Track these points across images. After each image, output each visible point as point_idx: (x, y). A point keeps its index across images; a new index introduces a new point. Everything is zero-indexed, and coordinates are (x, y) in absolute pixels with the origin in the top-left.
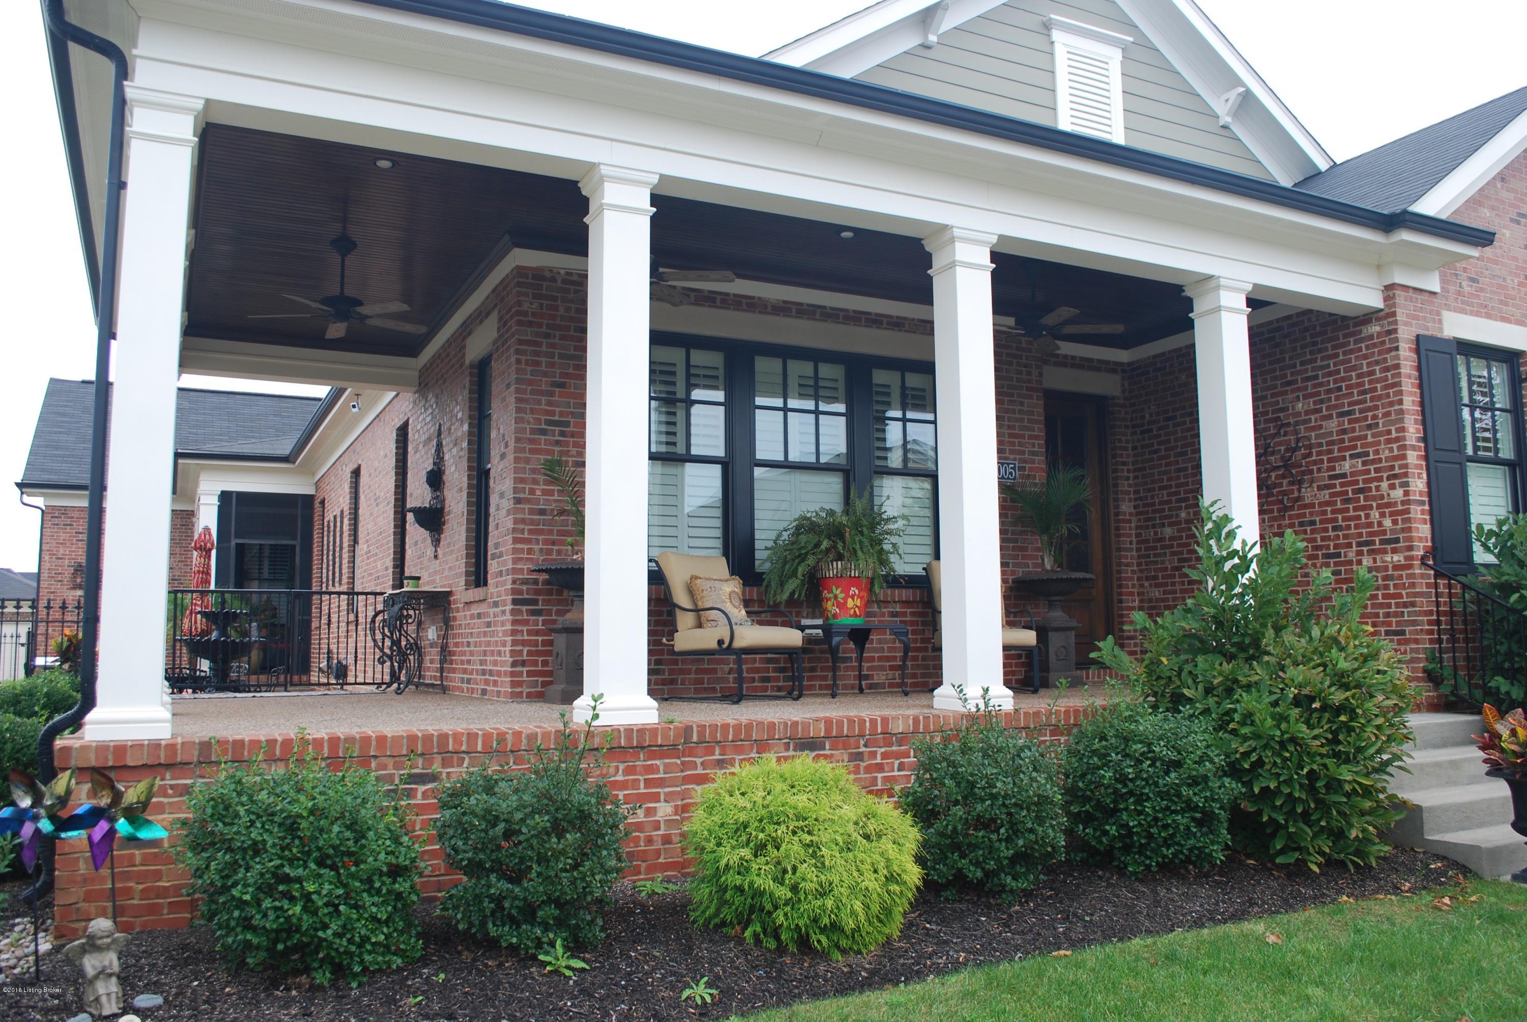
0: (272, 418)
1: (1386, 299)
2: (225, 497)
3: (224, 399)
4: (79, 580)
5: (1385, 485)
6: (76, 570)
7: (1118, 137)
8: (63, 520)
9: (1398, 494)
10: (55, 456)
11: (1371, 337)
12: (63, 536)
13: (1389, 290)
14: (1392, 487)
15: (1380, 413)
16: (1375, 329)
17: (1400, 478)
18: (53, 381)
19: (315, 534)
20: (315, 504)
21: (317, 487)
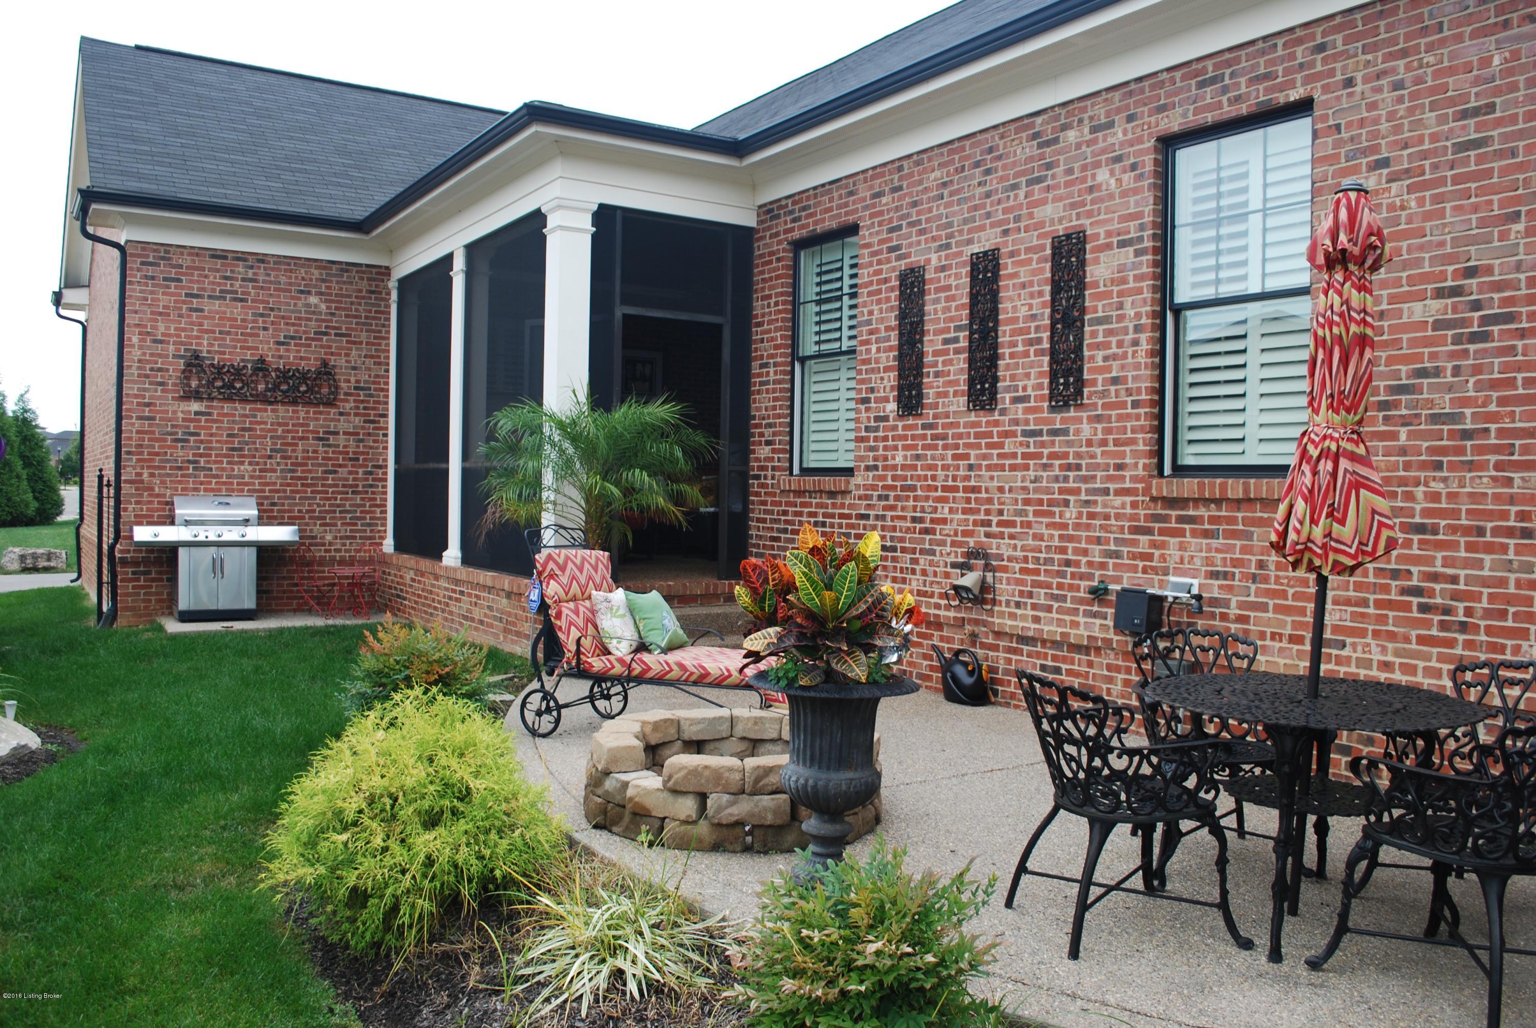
0: (455, 131)
3: (370, 96)
4: (194, 384)
6: (188, 365)
8: (162, 269)
10: (135, 152)
12: (163, 300)
18: (85, 41)
19: (758, 307)
20: (760, 248)
21: (768, 211)
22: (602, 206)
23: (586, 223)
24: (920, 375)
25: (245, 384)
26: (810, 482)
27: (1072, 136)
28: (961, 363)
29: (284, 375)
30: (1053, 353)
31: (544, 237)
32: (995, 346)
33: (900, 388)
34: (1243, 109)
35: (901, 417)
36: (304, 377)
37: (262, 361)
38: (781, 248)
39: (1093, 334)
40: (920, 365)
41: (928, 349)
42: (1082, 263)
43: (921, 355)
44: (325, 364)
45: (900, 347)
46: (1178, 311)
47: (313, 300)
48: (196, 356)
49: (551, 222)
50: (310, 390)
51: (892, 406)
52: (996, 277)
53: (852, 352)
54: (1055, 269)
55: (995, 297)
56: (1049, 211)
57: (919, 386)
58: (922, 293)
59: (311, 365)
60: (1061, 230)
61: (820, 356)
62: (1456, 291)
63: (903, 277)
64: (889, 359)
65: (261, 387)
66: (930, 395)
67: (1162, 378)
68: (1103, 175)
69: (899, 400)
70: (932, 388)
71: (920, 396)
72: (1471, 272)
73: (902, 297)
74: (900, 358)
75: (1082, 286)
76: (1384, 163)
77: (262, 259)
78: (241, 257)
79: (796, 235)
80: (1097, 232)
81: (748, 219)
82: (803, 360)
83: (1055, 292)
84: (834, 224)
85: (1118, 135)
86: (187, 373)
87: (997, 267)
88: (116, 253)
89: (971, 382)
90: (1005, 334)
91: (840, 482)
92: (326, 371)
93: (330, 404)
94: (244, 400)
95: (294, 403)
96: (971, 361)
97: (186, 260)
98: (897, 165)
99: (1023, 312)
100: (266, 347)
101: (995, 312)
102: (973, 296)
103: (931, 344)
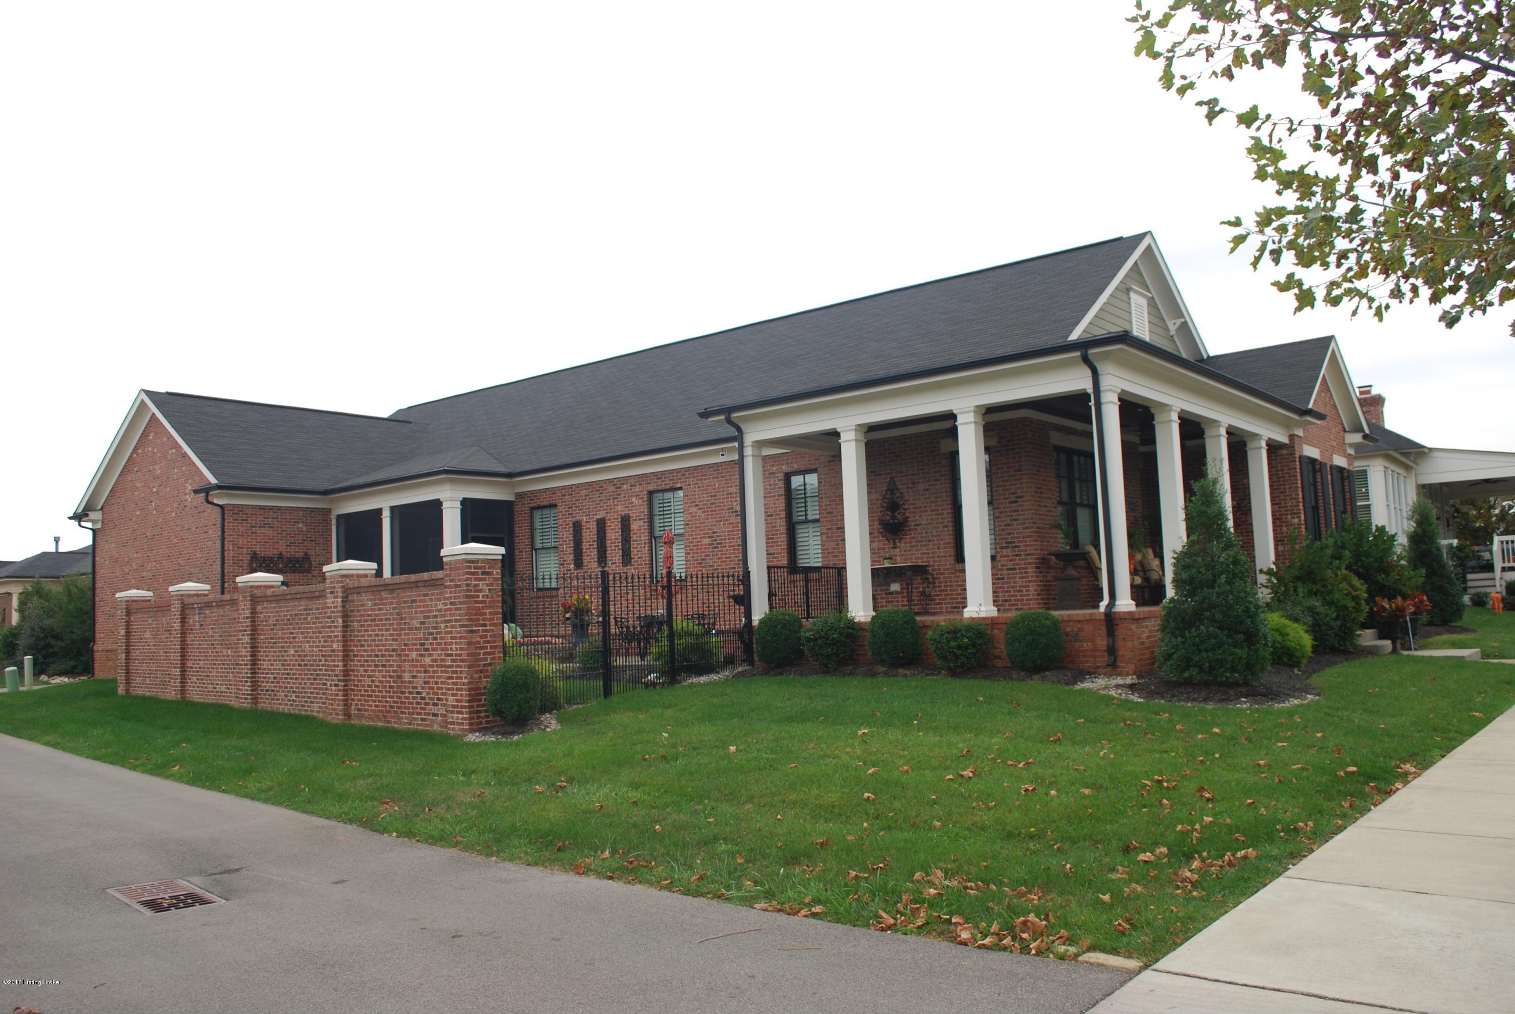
1: (1290, 440)
2: (465, 502)
5: (1289, 517)
7: (1147, 337)
8: (239, 516)
9: (1296, 520)
11: (1282, 455)
12: (241, 529)
13: (1292, 437)
14: (1293, 518)
15: (1287, 487)
16: (1285, 452)
17: (1296, 514)
19: (517, 530)
20: (517, 508)
21: (520, 496)
22: (464, 499)
23: (458, 505)
24: (582, 556)
25: (275, 565)
26: (541, 594)
27: (625, 486)
28: (595, 552)
29: (290, 560)
30: (622, 550)
31: (442, 510)
32: (605, 547)
33: (575, 560)
34: (668, 487)
35: (575, 569)
36: (297, 560)
37: (281, 554)
38: (526, 509)
39: (633, 544)
40: (581, 552)
41: (584, 547)
42: (629, 524)
43: (582, 549)
44: (306, 554)
45: (574, 547)
46: (655, 538)
47: (300, 525)
48: (255, 553)
49: (445, 505)
50: (301, 566)
51: (572, 566)
52: (605, 526)
53: (556, 547)
54: (622, 525)
55: (605, 533)
56: (619, 508)
57: (581, 559)
58: (581, 529)
59: (300, 555)
60: (623, 513)
61: (543, 548)
62: (712, 537)
63: (574, 524)
64: (571, 550)
65: (281, 566)
66: (585, 562)
67: (652, 557)
68: (634, 499)
69: (575, 564)
70: (586, 560)
71: (582, 563)
72: (714, 533)
73: (574, 530)
74: (574, 550)
75: (630, 530)
76: (697, 505)
77: (279, 508)
78: (271, 508)
79: (532, 505)
80: (633, 516)
81: (511, 498)
82: (536, 550)
83: (622, 531)
84: (548, 503)
85: (637, 488)
86: (251, 562)
87: (605, 523)
88: (219, 510)
89: (599, 558)
90: (608, 543)
91: (555, 593)
92: (307, 557)
93: (308, 572)
94: (300, 572)
95: (294, 572)
96: (598, 552)
97: (249, 511)
98: (571, 487)
99: (613, 537)
100: (282, 548)
101: (605, 537)
102: (598, 531)
103: (585, 546)
